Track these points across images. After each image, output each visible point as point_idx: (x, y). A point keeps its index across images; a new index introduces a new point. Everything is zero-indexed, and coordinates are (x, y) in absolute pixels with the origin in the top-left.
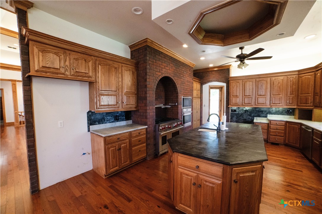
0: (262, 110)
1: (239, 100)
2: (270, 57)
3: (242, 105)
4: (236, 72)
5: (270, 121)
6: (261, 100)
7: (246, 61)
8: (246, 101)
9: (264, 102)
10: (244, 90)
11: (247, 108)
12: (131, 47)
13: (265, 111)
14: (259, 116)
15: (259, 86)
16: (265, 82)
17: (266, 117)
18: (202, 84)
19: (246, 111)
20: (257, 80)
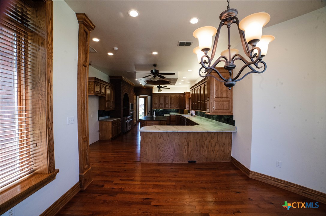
0: (167, 110)
1: (157, 106)
2: (170, 88)
3: (159, 108)
4: (156, 91)
5: (170, 115)
6: (167, 106)
7: (161, 89)
8: (161, 106)
9: (168, 106)
10: (159, 100)
11: (161, 110)
12: (110, 77)
13: (169, 111)
14: (166, 113)
15: (166, 99)
16: (168, 97)
17: (169, 114)
18: (137, 96)
19: (160, 111)
20: (165, 96)
